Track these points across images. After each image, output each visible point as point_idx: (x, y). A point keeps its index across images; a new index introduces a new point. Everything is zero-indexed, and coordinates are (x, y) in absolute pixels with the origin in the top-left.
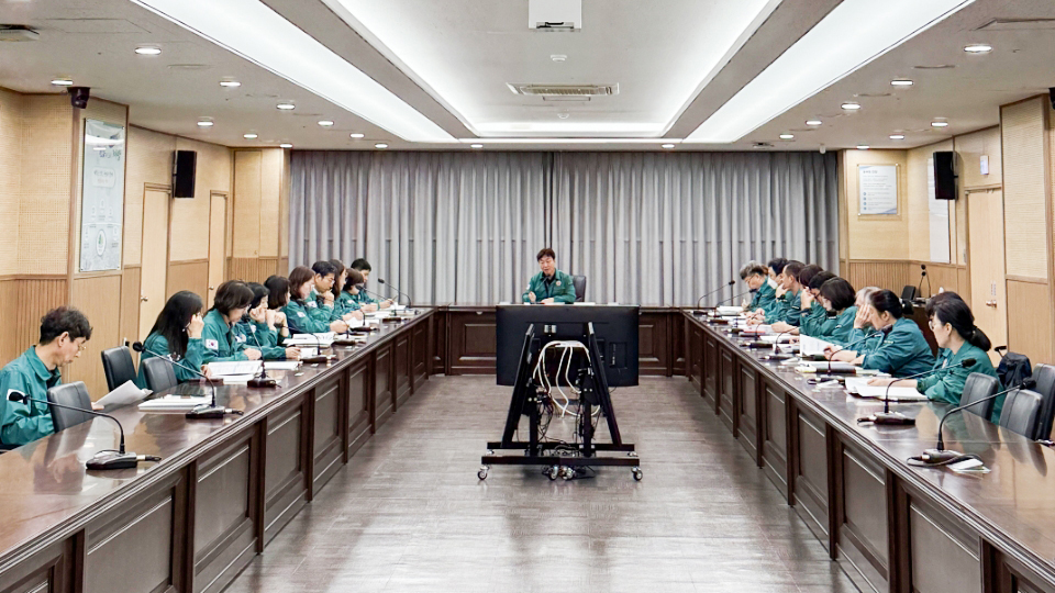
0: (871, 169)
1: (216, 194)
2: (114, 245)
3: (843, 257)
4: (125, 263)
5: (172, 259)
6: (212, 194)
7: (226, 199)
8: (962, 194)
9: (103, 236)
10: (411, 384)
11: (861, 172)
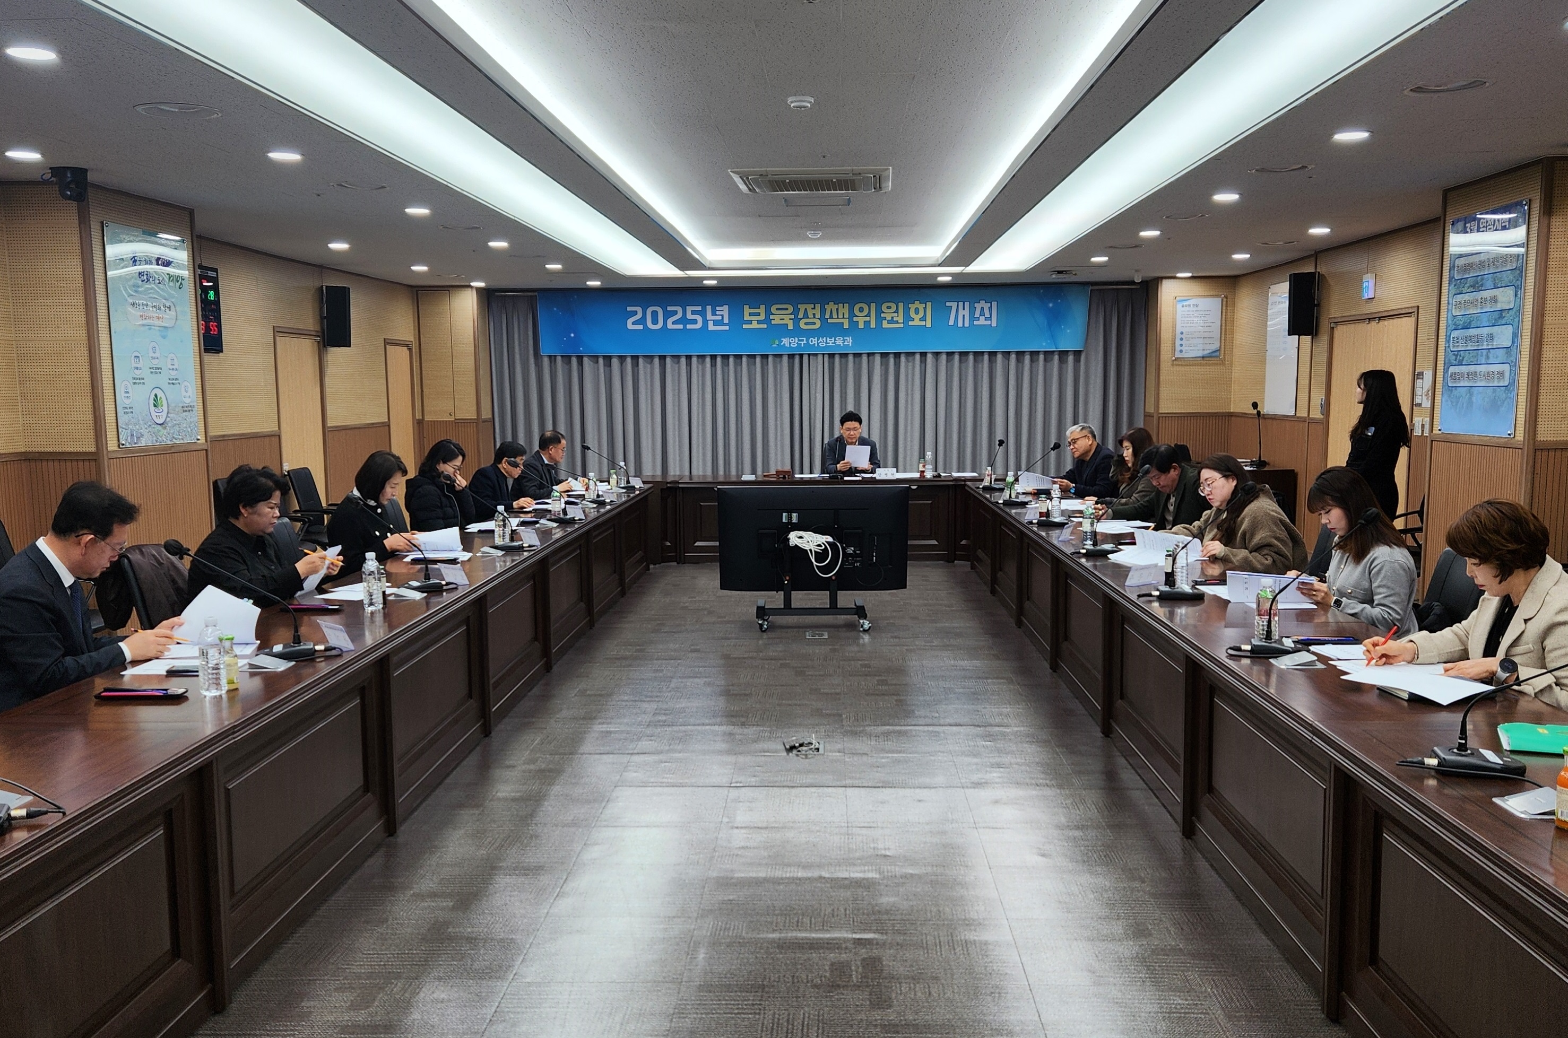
0: (1191, 302)
1: (392, 344)
2: (187, 409)
3: (1151, 409)
4: (212, 433)
5: (330, 423)
6: (387, 342)
7: (410, 350)
8: (1324, 326)
9: (160, 394)
10: (622, 582)
11: (1179, 306)
